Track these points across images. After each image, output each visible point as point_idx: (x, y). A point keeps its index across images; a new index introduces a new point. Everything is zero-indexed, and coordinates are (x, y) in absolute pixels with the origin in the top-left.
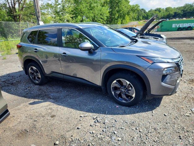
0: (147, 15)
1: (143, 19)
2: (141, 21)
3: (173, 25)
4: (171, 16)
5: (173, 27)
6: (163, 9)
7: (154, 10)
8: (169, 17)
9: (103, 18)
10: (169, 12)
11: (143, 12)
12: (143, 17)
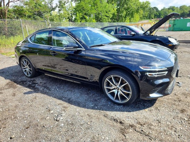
0: (160, 14)
1: (155, 18)
2: (152, 20)
3: (188, 23)
4: (185, 15)
5: (188, 26)
6: (177, 7)
7: (167, 9)
8: (183, 15)
9: (108, 15)
10: (183, 10)
11: (155, 10)
12: (155, 15)
